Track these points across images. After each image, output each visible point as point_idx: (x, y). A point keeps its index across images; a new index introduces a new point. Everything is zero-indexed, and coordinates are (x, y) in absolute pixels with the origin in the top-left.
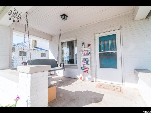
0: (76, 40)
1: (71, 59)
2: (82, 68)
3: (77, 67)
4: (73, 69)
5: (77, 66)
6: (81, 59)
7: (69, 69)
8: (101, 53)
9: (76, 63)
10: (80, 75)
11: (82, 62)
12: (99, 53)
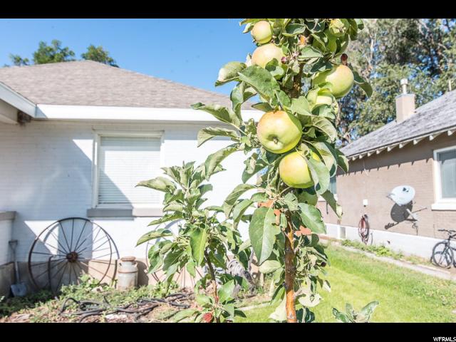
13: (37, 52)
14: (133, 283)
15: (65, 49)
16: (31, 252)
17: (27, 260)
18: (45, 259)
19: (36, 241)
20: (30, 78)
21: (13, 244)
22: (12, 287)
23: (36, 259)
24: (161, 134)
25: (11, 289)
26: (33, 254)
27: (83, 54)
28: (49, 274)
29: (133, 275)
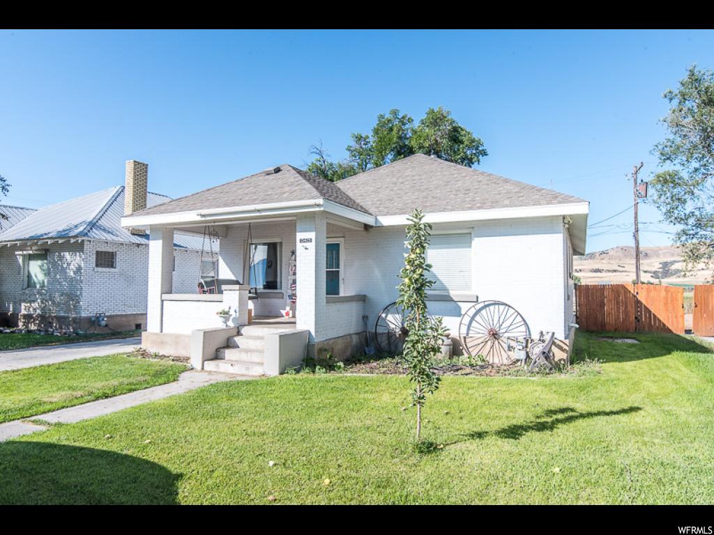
0: (281, 243)
1: (270, 280)
2: (289, 296)
3: (281, 296)
4: (274, 300)
5: (281, 293)
6: (288, 280)
7: (267, 301)
8: (329, 271)
9: (281, 288)
10: (285, 309)
11: (289, 286)
12: (327, 272)
13: (376, 127)
14: (448, 353)
15: (403, 117)
16: (376, 325)
17: (374, 331)
18: (386, 332)
19: (379, 317)
20: (371, 187)
21: (365, 318)
22: (366, 348)
23: (380, 330)
24: (471, 230)
25: (365, 350)
26: (378, 327)
27: (422, 120)
28: (389, 342)
29: (448, 347)
